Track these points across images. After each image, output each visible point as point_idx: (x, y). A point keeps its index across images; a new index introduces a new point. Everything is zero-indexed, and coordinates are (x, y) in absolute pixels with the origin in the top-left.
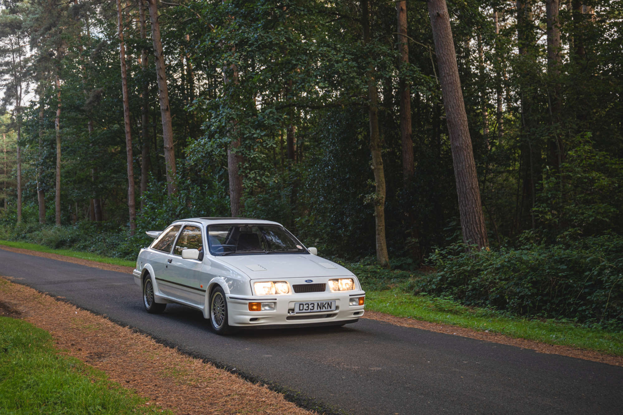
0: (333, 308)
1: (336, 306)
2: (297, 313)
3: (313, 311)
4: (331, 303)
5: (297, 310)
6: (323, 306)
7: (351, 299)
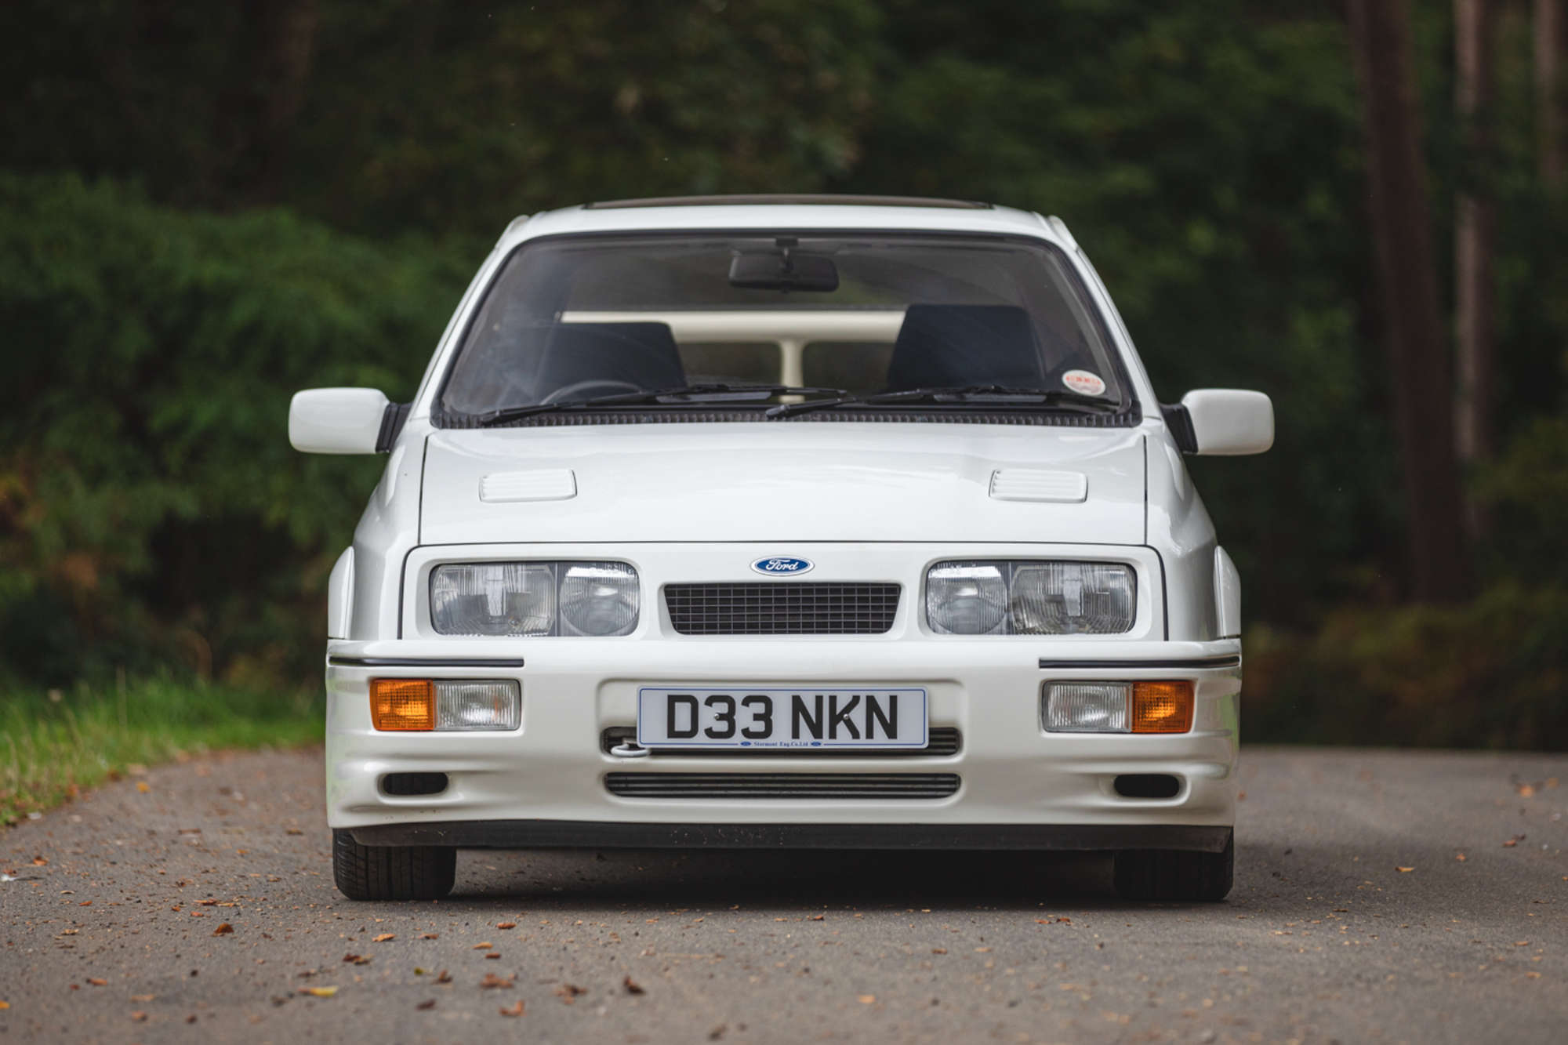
0: (911, 735)
1: (930, 723)
2: (656, 753)
3: (767, 744)
4: (893, 700)
5: (653, 733)
6: (835, 719)
7: (1046, 686)
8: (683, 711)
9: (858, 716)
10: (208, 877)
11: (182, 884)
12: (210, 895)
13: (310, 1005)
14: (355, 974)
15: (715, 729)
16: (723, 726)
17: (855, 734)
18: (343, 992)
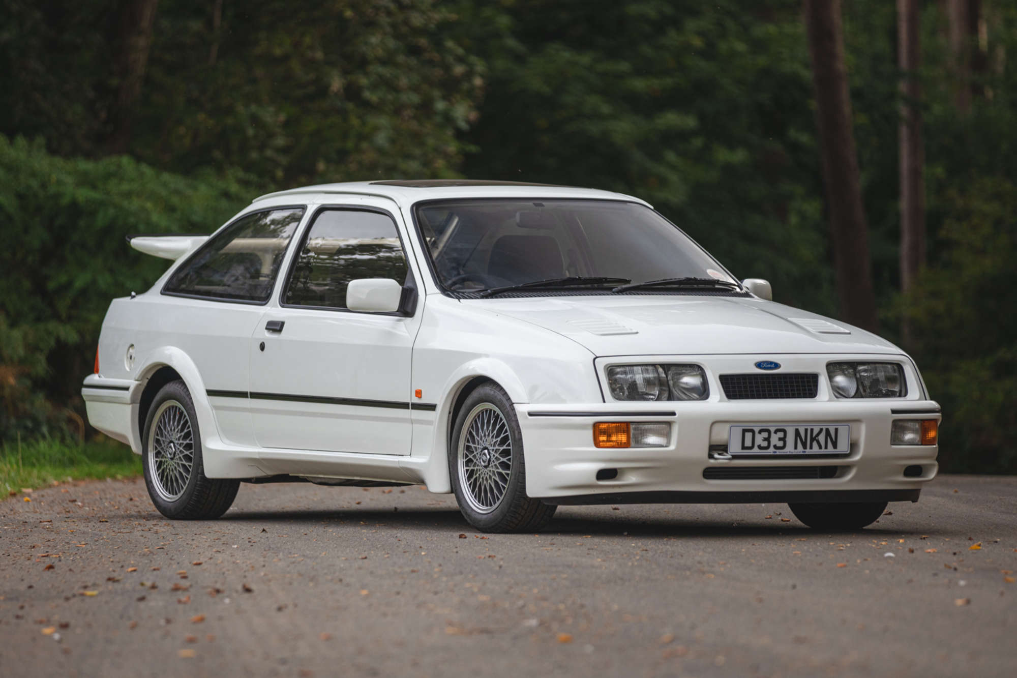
0: (843, 447)
1: (851, 441)
2: (735, 457)
3: (784, 452)
4: (836, 430)
5: (735, 448)
6: (812, 439)
7: (895, 423)
8: (749, 436)
9: (822, 438)
10: (49, 543)
11: (34, 547)
12: (47, 552)
13: (83, 600)
14: (110, 586)
15: (762, 445)
16: (765, 444)
17: (820, 447)
18: (101, 594)
